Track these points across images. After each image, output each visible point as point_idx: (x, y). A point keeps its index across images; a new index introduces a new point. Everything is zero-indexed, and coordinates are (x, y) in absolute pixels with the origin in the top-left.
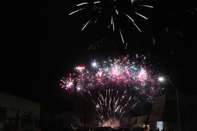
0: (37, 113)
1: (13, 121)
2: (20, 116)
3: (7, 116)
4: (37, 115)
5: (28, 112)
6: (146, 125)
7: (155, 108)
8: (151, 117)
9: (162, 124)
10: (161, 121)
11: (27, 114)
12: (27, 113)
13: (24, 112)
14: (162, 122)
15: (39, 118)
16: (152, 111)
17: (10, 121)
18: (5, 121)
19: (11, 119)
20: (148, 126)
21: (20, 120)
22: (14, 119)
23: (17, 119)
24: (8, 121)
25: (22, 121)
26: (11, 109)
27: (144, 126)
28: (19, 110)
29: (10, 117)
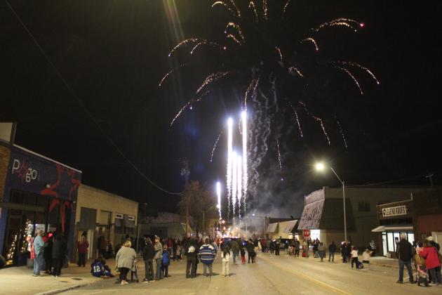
0: (133, 217)
1: (104, 229)
2: (113, 222)
3: (97, 222)
4: (133, 220)
5: (122, 215)
6: (294, 236)
7: (308, 209)
8: (301, 223)
9: (319, 233)
10: (319, 229)
11: (122, 218)
12: (120, 216)
13: (118, 216)
15: (136, 224)
16: (303, 213)
17: (101, 229)
18: (95, 229)
19: (101, 226)
20: (297, 237)
21: (113, 227)
22: (104, 226)
23: (109, 226)
24: (97, 229)
25: (115, 230)
26: (102, 211)
27: (291, 237)
28: (111, 213)
29: (101, 223)
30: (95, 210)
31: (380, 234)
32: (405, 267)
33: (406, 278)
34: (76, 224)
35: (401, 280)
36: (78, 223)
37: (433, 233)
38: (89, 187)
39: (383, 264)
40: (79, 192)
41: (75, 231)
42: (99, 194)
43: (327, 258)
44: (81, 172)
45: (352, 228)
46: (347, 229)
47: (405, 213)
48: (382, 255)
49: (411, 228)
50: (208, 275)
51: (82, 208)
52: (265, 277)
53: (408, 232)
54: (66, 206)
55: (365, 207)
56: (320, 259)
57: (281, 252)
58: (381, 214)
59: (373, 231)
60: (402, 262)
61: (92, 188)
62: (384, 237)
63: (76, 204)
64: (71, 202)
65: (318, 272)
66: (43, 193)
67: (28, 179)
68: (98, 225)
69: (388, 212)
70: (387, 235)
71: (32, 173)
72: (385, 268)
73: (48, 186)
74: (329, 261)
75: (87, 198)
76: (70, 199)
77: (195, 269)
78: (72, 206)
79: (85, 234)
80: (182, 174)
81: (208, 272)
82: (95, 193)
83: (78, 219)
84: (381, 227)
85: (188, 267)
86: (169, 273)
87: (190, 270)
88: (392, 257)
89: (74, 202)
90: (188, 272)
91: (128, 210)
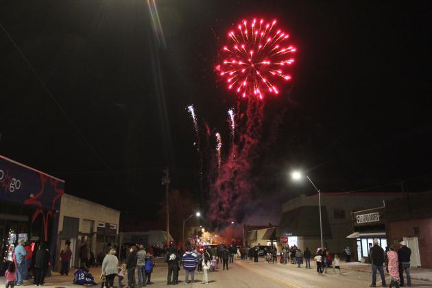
0: (115, 226)
1: (86, 238)
2: (95, 230)
3: (80, 230)
4: (115, 228)
5: (104, 224)
6: (272, 243)
9: (296, 240)
12: (102, 225)
13: (100, 225)
14: (296, 237)
15: (117, 232)
17: (83, 238)
18: (77, 237)
19: (83, 235)
20: (275, 243)
21: (95, 236)
22: (87, 234)
23: (91, 235)
24: (80, 237)
25: (97, 238)
26: (84, 220)
27: (269, 244)
28: (93, 222)
29: (83, 232)
30: (78, 219)
31: (355, 240)
32: (378, 271)
33: (379, 282)
34: (58, 232)
35: (374, 284)
36: (61, 232)
37: (404, 238)
38: (72, 196)
39: (358, 269)
40: (62, 201)
41: (58, 240)
42: (82, 203)
43: (304, 265)
44: (64, 181)
45: (328, 235)
46: (323, 236)
47: (378, 220)
48: (357, 260)
49: (384, 234)
50: (189, 282)
51: (65, 217)
52: (245, 283)
53: (381, 238)
54: (49, 215)
55: (340, 214)
56: (297, 265)
57: (259, 259)
58: (356, 220)
59: (348, 237)
60: (375, 267)
61: (75, 197)
62: (359, 243)
63: (59, 213)
64: (54, 211)
65: (296, 278)
66: (27, 202)
67: (12, 189)
68: (80, 233)
69: (362, 218)
70: (361, 241)
71: (15, 183)
72: (360, 273)
73: (32, 196)
74: (307, 267)
75: (70, 207)
76: (53, 208)
77: (176, 276)
78: (55, 216)
79: (68, 243)
80: (163, 183)
81: (190, 279)
82: (77, 202)
83: (60, 228)
84: (355, 233)
85: (169, 275)
86: (152, 280)
87: (172, 277)
88: (366, 262)
89: (57, 211)
90: (169, 279)
91: (110, 218)
